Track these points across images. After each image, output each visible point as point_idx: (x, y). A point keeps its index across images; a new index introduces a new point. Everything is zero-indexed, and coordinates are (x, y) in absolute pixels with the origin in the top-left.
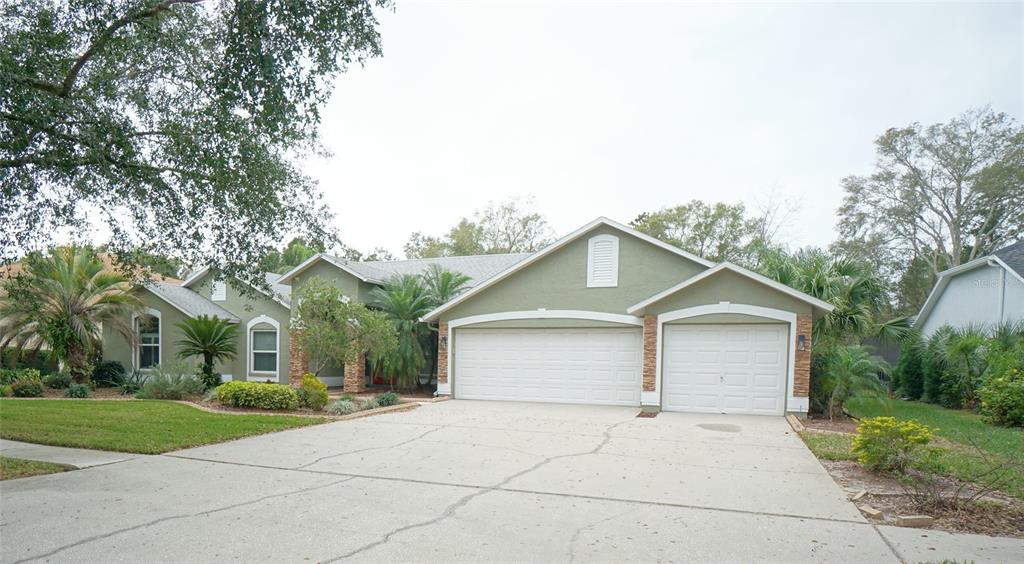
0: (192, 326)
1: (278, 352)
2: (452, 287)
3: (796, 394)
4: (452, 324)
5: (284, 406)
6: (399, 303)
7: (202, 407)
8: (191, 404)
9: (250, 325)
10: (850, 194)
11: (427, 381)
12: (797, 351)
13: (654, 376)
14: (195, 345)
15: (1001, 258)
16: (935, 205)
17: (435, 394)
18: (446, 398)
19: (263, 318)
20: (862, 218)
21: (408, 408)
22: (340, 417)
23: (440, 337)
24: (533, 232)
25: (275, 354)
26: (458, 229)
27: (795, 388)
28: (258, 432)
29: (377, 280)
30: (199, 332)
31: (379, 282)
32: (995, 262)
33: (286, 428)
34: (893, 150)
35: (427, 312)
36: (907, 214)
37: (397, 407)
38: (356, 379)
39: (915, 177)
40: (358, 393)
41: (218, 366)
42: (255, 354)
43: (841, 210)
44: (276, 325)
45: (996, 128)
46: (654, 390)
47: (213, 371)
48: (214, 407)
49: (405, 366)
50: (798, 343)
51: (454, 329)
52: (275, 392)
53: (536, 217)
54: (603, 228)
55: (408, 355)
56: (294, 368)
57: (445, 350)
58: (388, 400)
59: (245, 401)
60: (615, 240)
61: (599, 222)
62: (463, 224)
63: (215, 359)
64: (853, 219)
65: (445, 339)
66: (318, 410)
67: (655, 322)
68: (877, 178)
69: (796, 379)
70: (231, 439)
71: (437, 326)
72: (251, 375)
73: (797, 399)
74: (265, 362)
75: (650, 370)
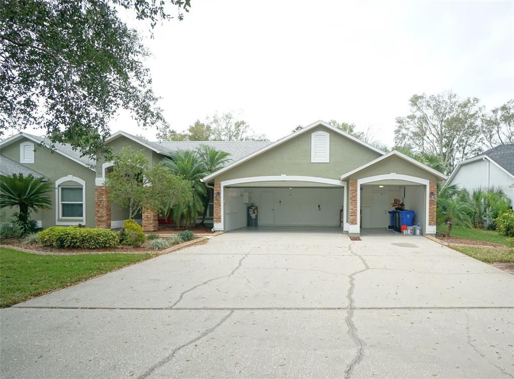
0: (7, 183)
1: (84, 203)
2: (218, 159)
3: (430, 224)
4: (224, 184)
5: (108, 245)
6: (183, 169)
7: (24, 249)
8: (11, 247)
9: (58, 183)
10: (399, 124)
11: (201, 221)
12: (430, 201)
13: (356, 216)
14: (10, 198)
15: (489, 157)
16: (433, 132)
17: (212, 230)
18: (221, 232)
19: (70, 178)
20: (404, 136)
21: (203, 241)
22: (160, 252)
23: (215, 192)
24: (241, 131)
25: (81, 205)
26: (194, 126)
27: (429, 220)
28: (101, 271)
29: (166, 153)
30: (14, 187)
31: (168, 154)
32: (486, 158)
33: (125, 265)
34: (416, 105)
35: (205, 176)
36: (420, 134)
37: (195, 241)
38: (152, 222)
39: (424, 119)
40: (154, 231)
41: (32, 215)
42: (63, 205)
43: (395, 131)
44: (83, 183)
45: (453, 100)
46: (356, 224)
47: (29, 218)
48: (37, 248)
49: (189, 212)
50: (430, 196)
51: (226, 187)
52: (99, 235)
53: (243, 123)
54: (320, 127)
55: (191, 204)
56: (99, 215)
57: (219, 200)
58: (187, 236)
59: (71, 243)
60: (327, 135)
61: (319, 123)
62: (197, 124)
63: (30, 209)
64: (400, 136)
65: (219, 194)
66: (137, 247)
67: (356, 184)
68: (409, 117)
69: (430, 216)
70: (79, 280)
71: (213, 185)
72: (59, 220)
73: (431, 227)
74: (71, 210)
75: (354, 212)
